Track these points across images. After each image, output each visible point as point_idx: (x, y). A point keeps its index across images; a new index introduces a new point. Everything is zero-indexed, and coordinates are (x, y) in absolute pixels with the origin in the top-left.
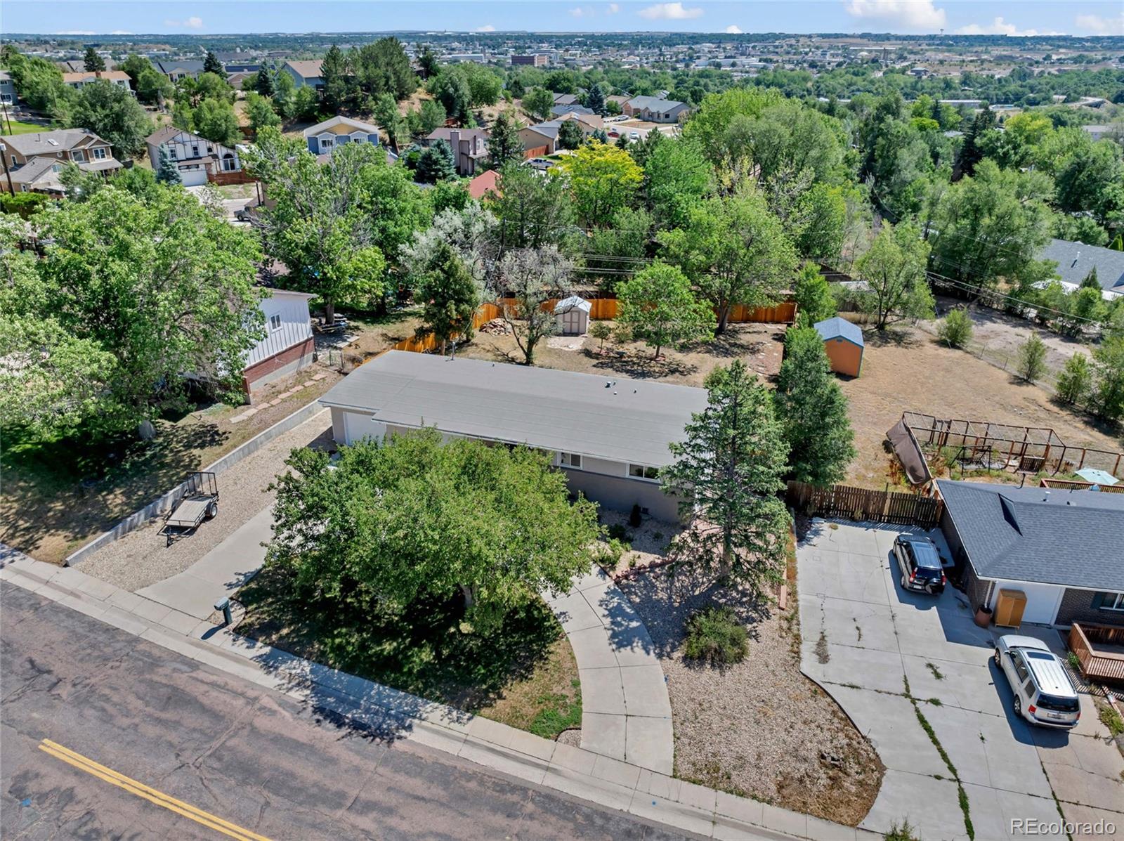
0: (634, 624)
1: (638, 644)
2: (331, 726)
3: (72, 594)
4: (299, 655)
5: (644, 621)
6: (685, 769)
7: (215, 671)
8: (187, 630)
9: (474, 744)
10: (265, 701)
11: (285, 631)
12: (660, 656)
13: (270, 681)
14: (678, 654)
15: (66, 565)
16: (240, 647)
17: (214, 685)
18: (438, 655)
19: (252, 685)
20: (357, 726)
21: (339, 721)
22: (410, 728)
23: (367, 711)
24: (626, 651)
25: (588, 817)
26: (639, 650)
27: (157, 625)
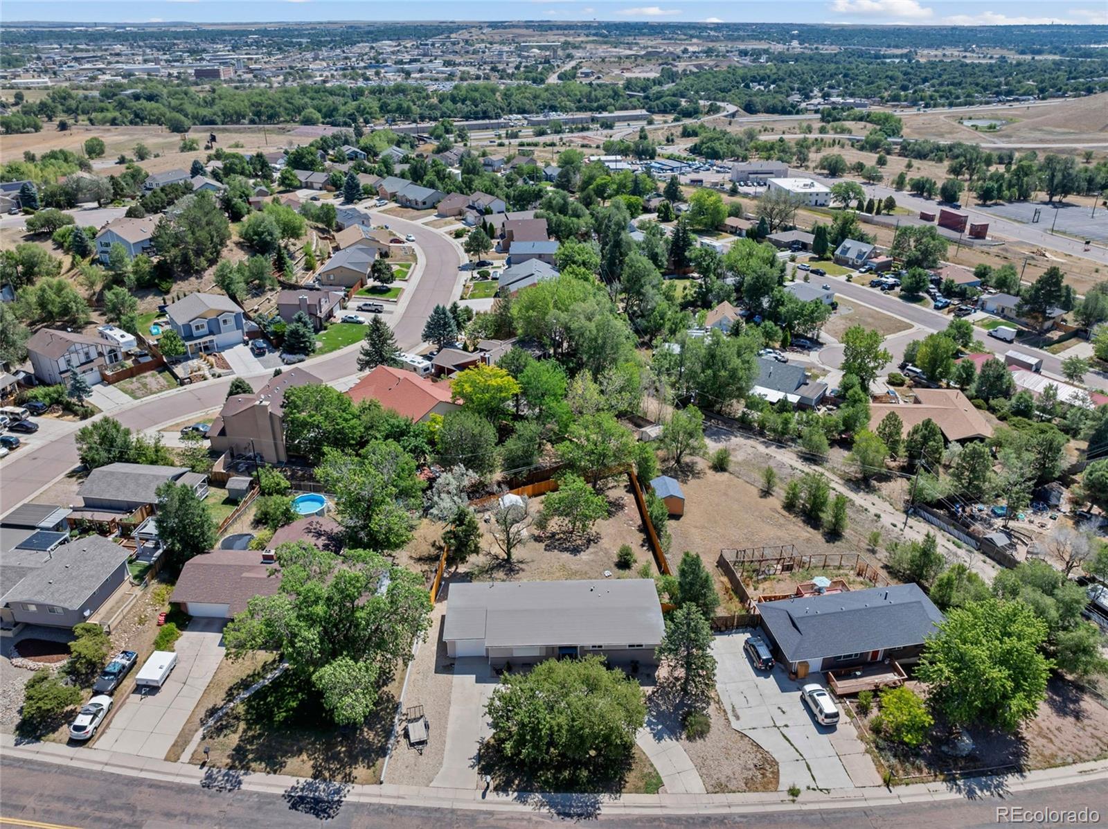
0: (660, 727)
1: (666, 736)
2: (569, 819)
3: (399, 797)
4: (532, 791)
5: (662, 724)
6: (711, 789)
7: (502, 813)
8: (473, 797)
9: (629, 807)
10: (534, 818)
11: (517, 782)
12: (677, 740)
13: (528, 809)
14: (684, 736)
15: (381, 783)
16: (502, 797)
17: (506, 819)
18: (590, 771)
19: (523, 813)
20: (580, 815)
21: (569, 815)
22: (599, 809)
23: (578, 807)
24: (663, 741)
25: (686, 821)
26: (668, 740)
27: (457, 800)
